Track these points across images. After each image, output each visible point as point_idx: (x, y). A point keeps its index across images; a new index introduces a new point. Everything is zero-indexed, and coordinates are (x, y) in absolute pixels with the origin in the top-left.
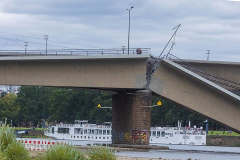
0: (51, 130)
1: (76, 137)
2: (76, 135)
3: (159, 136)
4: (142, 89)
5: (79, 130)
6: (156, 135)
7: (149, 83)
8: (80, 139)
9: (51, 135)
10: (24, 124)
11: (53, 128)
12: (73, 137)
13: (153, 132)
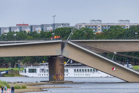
0: (24, 71)
1: (41, 75)
2: (41, 73)
3: (94, 72)
4: (59, 56)
5: (43, 70)
6: (93, 72)
7: (62, 52)
8: (44, 76)
9: (24, 74)
10: (4, 65)
11: (25, 69)
12: (39, 75)
13: (91, 69)
